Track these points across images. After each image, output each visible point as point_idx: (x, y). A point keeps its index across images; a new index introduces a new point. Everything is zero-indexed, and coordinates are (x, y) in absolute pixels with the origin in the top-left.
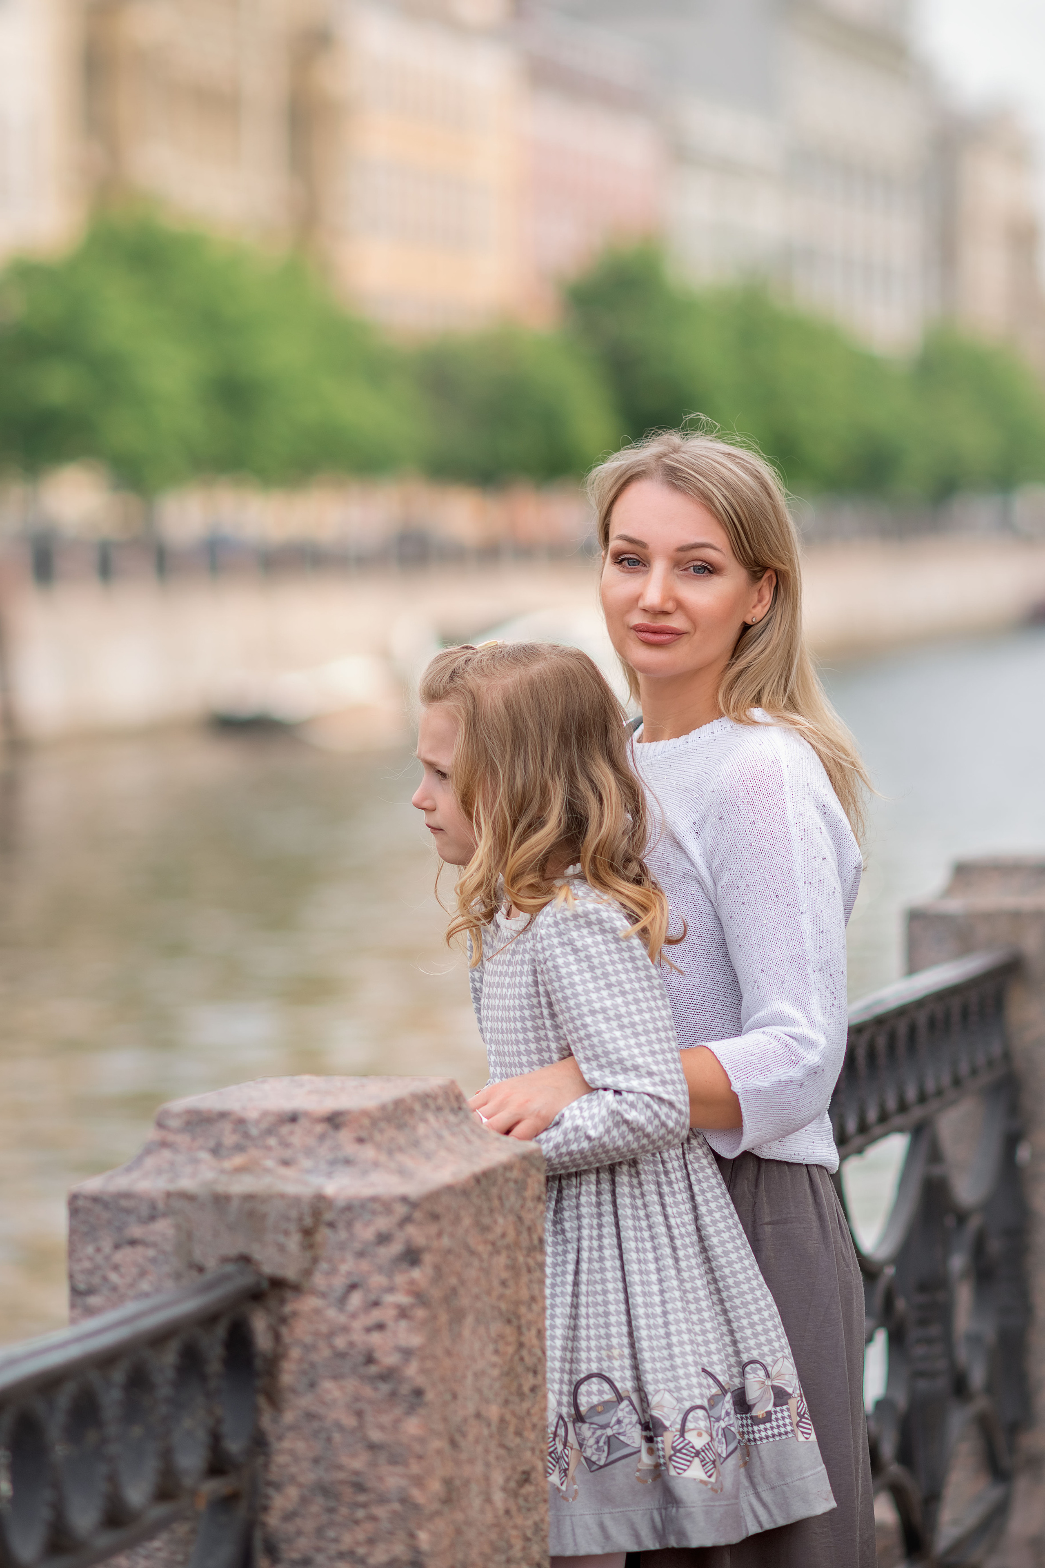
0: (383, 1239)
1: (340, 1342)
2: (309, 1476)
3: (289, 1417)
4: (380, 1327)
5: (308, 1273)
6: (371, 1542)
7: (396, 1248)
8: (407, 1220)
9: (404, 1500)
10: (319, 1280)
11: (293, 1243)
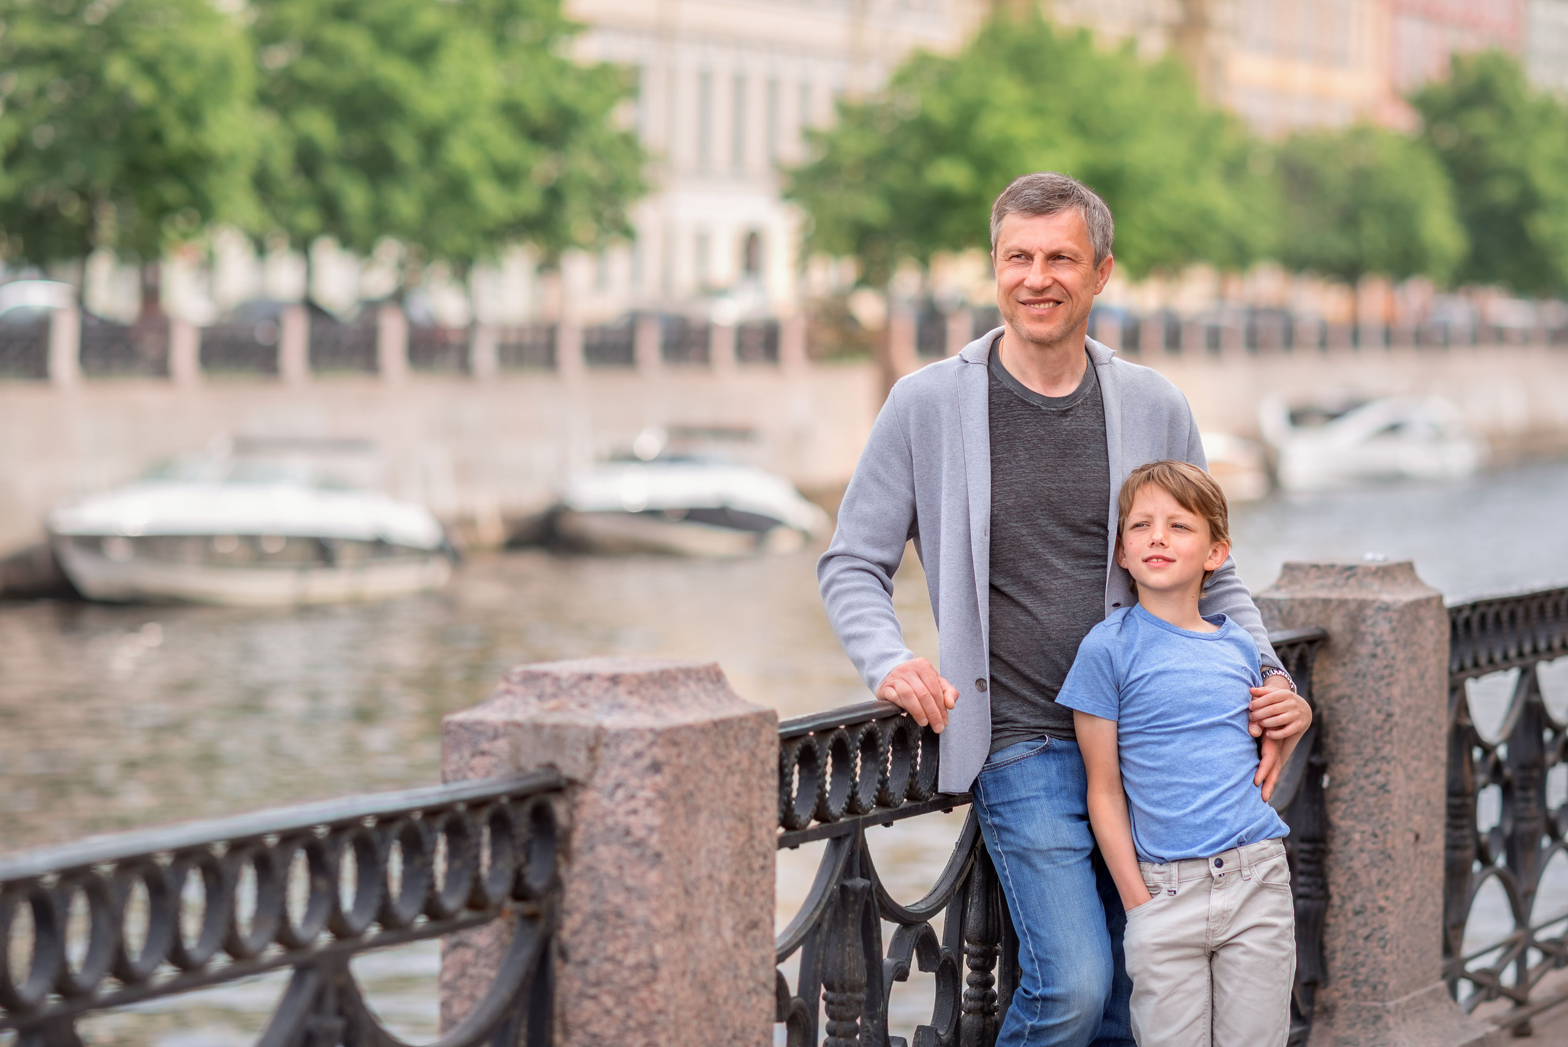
0: (638, 755)
1: (610, 821)
2: (588, 907)
3: (577, 868)
4: (635, 812)
5: (591, 776)
6: (626, 950)
7: (646, 761)
8: (653, 744)
9: (647, 924)
10: (598, 780)
11: (582, 756)
